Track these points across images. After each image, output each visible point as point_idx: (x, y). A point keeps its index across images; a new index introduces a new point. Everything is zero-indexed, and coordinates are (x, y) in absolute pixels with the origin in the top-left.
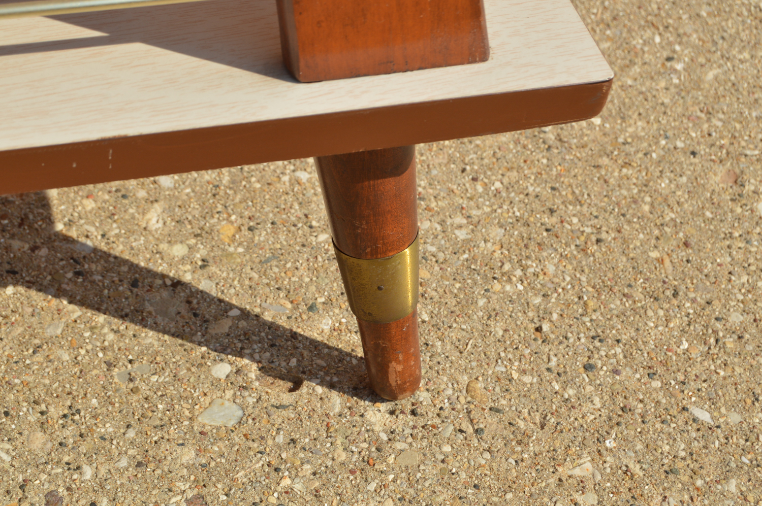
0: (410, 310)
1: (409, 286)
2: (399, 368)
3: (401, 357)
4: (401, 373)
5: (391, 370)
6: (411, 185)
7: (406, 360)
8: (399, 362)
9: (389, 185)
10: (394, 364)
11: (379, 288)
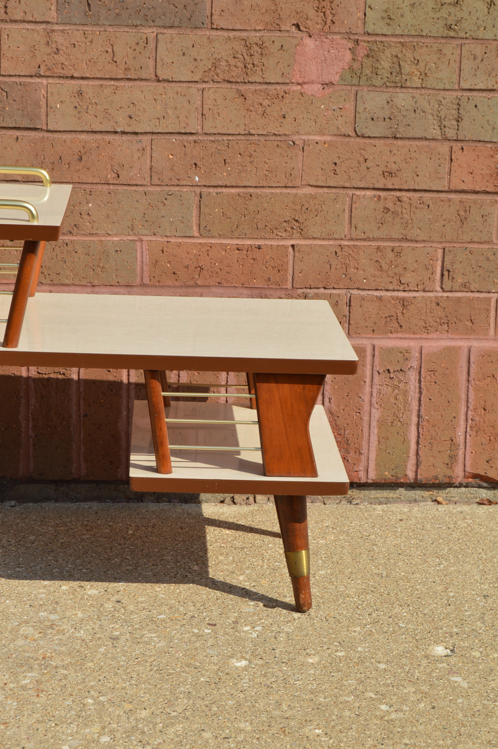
0: (306, 574)
1: (305, 568)
2: (303, 596)
3: (303, 592)
4: (304, 599)
5: (300, 597)
6: (306, 528)
7: (305, 594)
8: (303, 594)
9: (298, 525)
10: (301, 594)
11: (296, 563)
